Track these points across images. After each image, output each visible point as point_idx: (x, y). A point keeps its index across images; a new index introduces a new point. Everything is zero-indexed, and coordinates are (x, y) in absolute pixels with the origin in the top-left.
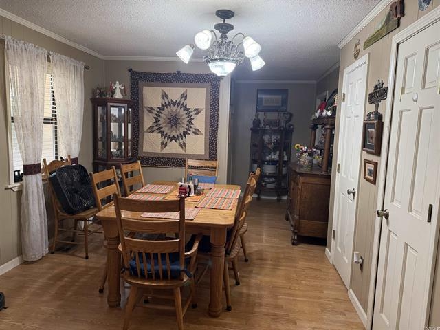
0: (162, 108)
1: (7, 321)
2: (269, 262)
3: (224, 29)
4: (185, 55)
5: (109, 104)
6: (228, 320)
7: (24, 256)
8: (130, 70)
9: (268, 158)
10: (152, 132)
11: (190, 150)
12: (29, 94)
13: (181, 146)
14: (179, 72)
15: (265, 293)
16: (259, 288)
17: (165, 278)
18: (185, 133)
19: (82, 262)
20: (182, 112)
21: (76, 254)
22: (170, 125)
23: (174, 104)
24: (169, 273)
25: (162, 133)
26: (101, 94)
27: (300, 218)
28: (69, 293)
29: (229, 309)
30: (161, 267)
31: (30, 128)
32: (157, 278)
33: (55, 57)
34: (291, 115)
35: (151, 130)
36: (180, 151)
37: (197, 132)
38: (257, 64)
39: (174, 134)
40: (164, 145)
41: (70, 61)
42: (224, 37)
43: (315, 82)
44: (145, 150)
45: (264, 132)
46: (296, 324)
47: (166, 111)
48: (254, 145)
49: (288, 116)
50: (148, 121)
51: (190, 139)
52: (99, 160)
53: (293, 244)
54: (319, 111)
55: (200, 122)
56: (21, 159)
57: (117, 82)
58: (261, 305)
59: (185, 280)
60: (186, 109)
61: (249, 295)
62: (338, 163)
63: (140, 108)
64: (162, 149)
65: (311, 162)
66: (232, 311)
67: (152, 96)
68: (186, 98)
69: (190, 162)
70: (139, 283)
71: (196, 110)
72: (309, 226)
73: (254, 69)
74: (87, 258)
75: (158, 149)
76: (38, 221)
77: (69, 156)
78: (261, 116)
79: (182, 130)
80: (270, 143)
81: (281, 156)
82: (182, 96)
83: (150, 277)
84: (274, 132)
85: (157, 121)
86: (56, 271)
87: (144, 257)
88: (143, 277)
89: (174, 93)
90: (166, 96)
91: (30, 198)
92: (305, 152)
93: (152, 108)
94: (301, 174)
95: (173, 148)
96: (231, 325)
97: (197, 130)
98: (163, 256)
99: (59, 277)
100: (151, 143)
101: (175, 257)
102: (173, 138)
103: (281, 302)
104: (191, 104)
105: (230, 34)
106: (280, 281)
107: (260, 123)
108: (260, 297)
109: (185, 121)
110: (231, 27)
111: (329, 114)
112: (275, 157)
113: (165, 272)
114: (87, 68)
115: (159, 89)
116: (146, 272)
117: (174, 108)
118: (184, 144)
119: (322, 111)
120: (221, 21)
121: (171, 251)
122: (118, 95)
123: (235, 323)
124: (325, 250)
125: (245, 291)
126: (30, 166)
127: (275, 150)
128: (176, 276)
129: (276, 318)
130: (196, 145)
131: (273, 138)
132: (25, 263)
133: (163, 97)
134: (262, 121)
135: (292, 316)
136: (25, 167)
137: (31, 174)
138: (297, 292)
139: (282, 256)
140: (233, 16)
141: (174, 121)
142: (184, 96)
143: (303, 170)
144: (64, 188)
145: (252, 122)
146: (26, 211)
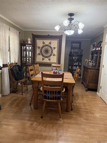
0: (43, 47)
1: (3, 113)
2: (80, 96)
3: (71, 20)
4: (57, 28)
5: (26, 45)
6: (72, 113)
7: (3, 94)
8: (32, 34)
9: (74, 64)
10: (39, 55)
11: (52, 61)
12: (4, 41)
13: (49, 59)
14: (49, 35)
15: (82, 105)
16: (79, 104)
17: (56, 99)
18: (50, 55)
19: (21, 96)
20: (49, 48)
21: (18, 93)
22: (45, 53)
23: (47, 46)
24: (57, 97)
25: (43, 55)
26: (24, 42)
27: (89, 83)
28: (20, 105)
29: (72, 110)
30: (54, 95)
31: (5, 52)
32: (53, 99)
33: (11, 29)
34: (82, 50)
35: (39, 54)
36: (49, 61)
37: (54, 55)
38: (80, 32)
39: (47, 56)
40: (43, 59)
41: (15, 30)
42: (70, 22)
43: (90, 39)
44: (37, 61)
45: (73, 56)
46: (94, 114)
47: (44, 48)
48: (70, 60)
49: (81, 51)
50: (38, 51)
51: (52, 57)
52: (23, 64)
53: (86, 91)
54: (95, 48)
55: (55, 52)
56: (2, 62)
57: (29, 38)
58: (81, 109)
59: (62, 100)
60: (51, 47)
61: (77, 106)
62: (103, 65)
63: (36, 47)
64: (42, 61)
65: (92, 65)
66: (73, 110)
67: (40, 43)
68: (51, 44)
69: (53, 65)
70: (47, 100)
71: (54, 48)
72: (91, 85)
73: (79, 33)
74: (22, 94)
75: (41, 61)
76: (7, 82)
77: (15, 62)
78: (72, 51)
79: (49, 54)
80: (75, 59)
81: (79, 64)
82: (49, 43)
83: (51, 99)
84: (77, 56)
85: (41, 51)
86: (14, 98)
87: (50, 92)
88: (48, 99)
89: (47, 42)
90: (44, 43)
91: (5, 75)
92: (90, 62)
93: (39, 47)
94: (90, 69)
95: (46, 60)
96: (74, 114)
97: (54, 54)
98: (56, 92)
99: (15, 100)
100: (39, 59)
101: (59, 92)
102: (46, 57)
103: (87, 108)
104: (52, 46)
105: (73, 21)
106: (85, 102)
107: (72, 53)
108: (80, 106)
109: (50, 51)
110: (73, 19)
111: (99, 49)
112: (77, 64)
113: (56, 97)
114: (19, 33)
115: (42, 41)
116: (50, 97)
117: (47, 47)
118: (50, 59)
119: (96, 49)
120: (70, 17)
121: (58, 90)
122: (29, 42)
123: (75, 114)
124: (96, 93)
125: (75, 104)
126: (5, 65)
127: (77, 62)
128: (59, 98)
129: (87, 112)
130: (54, 59)
131: (76, 58)
132: (3, 96)
133: (43, 43)
134: (73, 52)
135: (92, 112)
136: (3, 65)
137: (5, 67)
138: (91, 105)
139: (83, 94)
140: (74, 15)
141: (47, 51)
142: (50, 43)
143: (90, 67)
144: (15, 72)
145: (69, 52)
146: (3, 79)
